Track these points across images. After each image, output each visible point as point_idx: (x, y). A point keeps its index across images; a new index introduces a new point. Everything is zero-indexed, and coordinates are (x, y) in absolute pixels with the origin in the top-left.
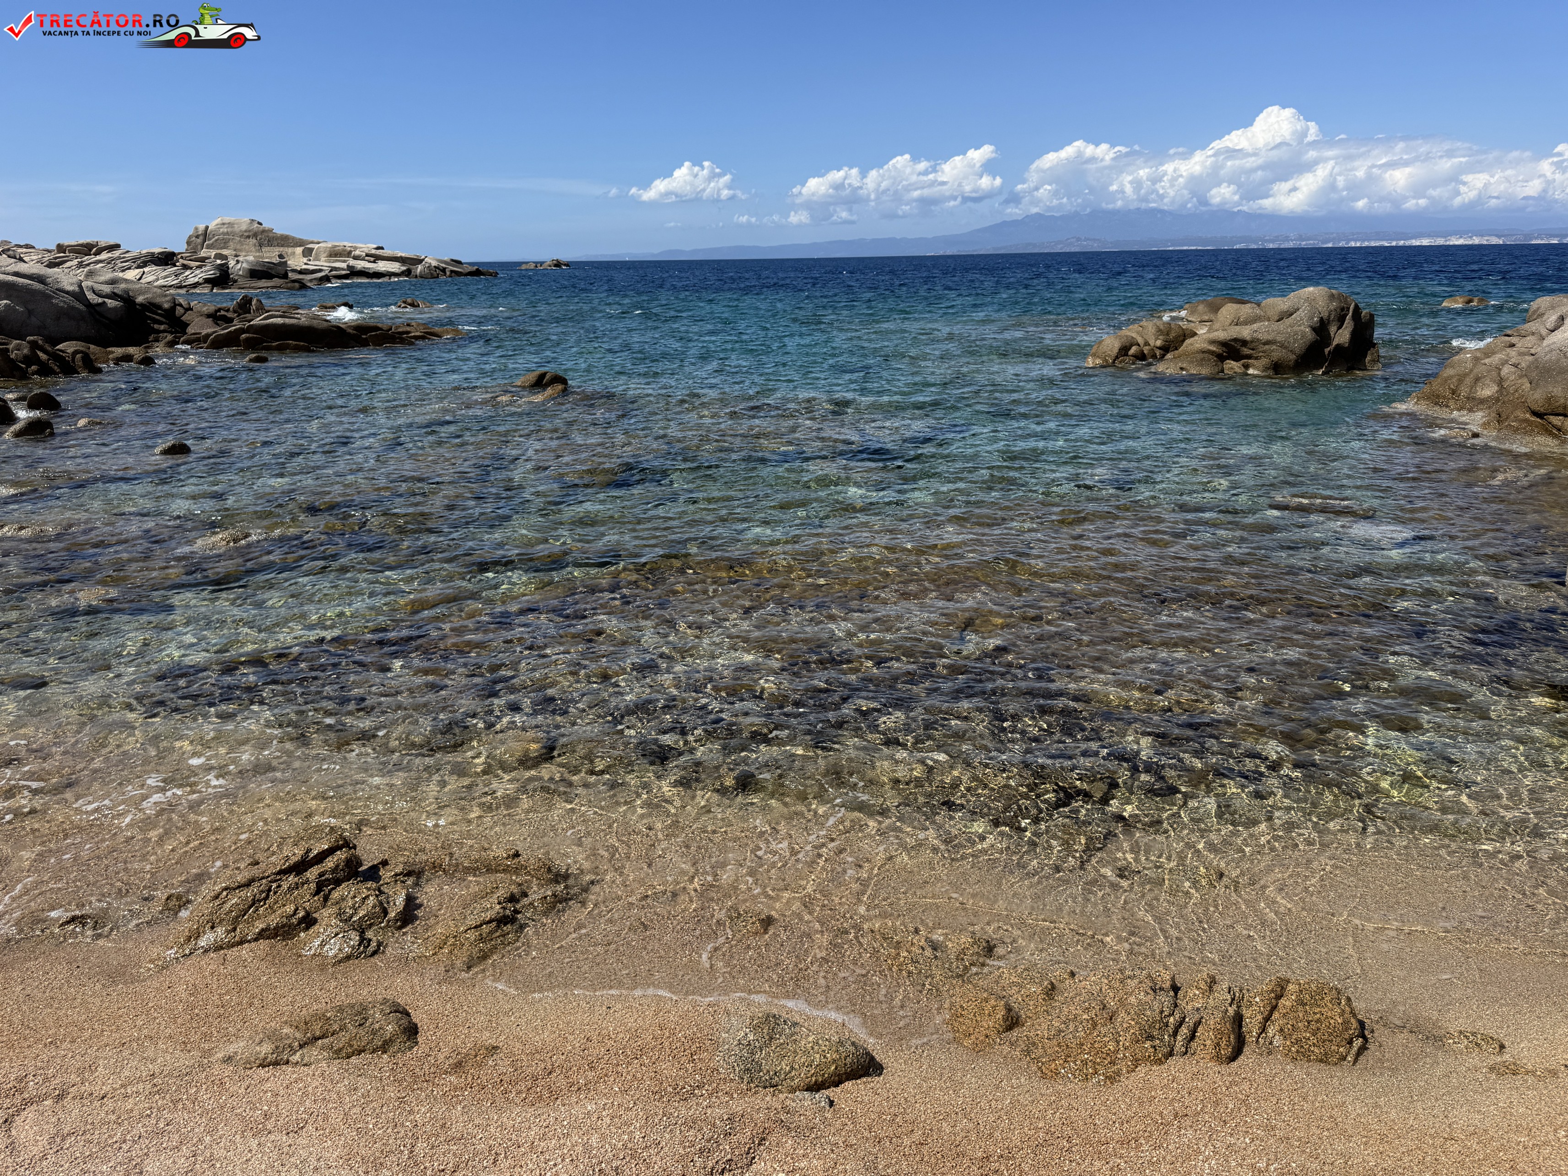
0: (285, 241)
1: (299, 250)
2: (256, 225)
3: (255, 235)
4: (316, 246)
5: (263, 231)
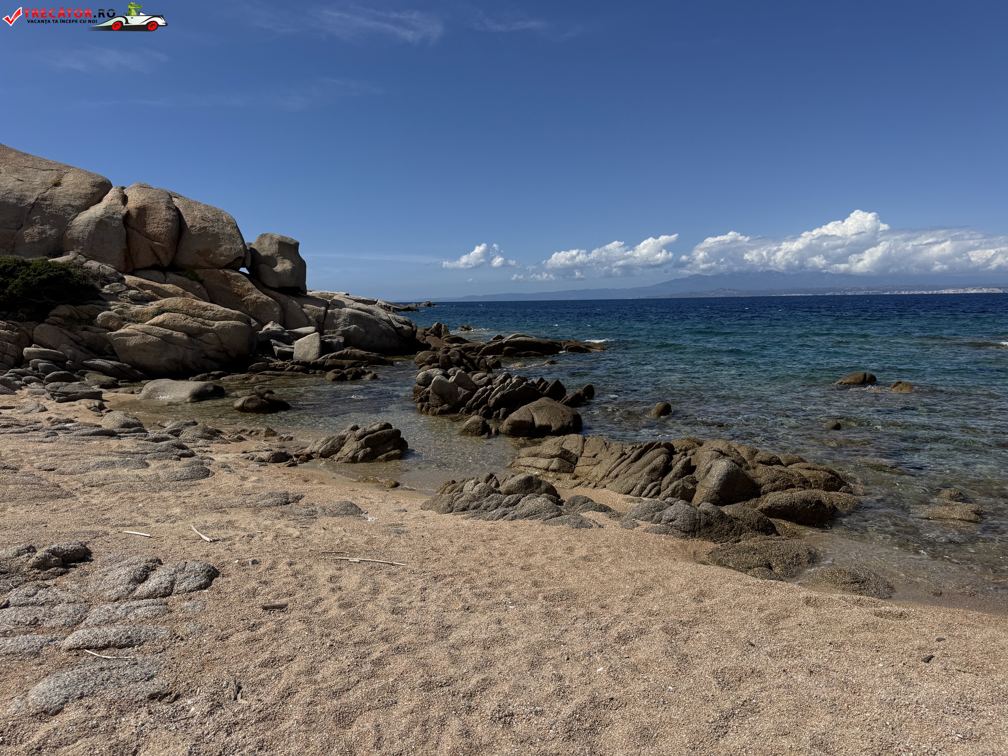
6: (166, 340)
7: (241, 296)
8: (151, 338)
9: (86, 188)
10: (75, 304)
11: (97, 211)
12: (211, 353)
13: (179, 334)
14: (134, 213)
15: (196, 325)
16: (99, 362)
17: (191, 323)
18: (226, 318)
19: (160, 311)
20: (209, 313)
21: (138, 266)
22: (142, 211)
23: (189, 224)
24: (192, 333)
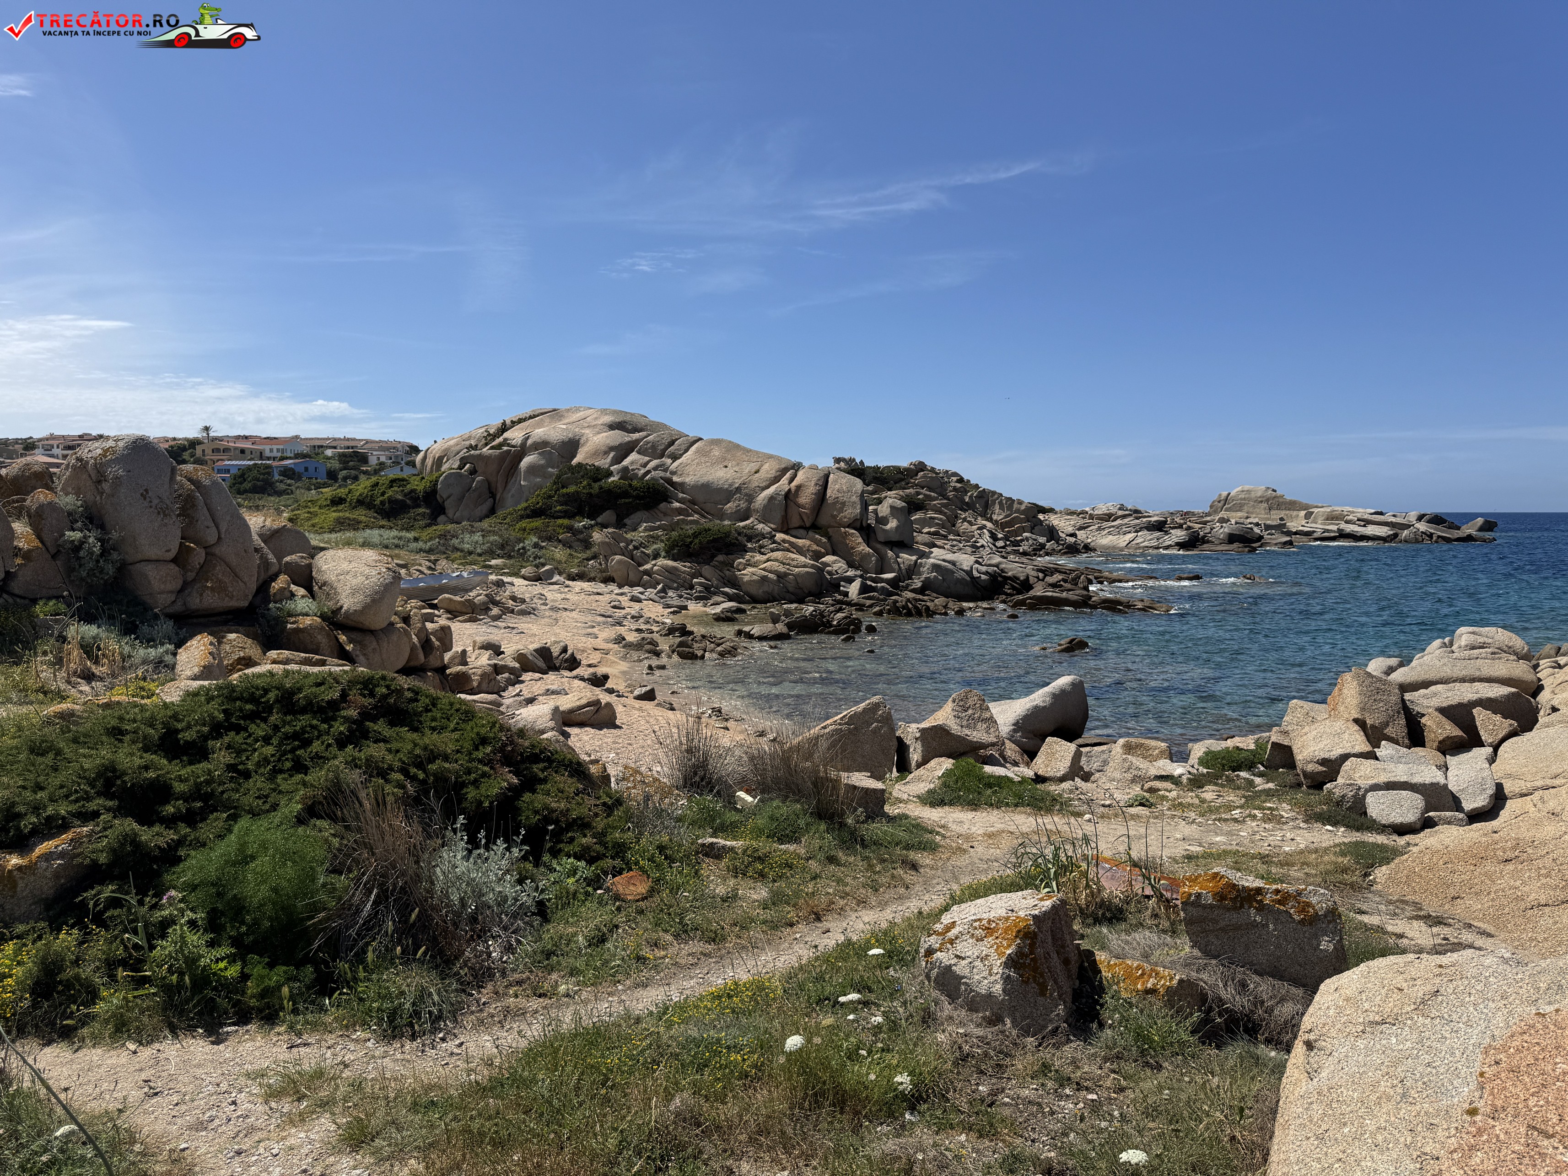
0: (1293, 505)
1: (1303, 513)
2: (1270, 492)
3: (1268, 500)
4: (1316, 510)
5: (1275, 497)
6: (764, 579)
7: (853, 548)
8: (755, 577)
9: (773, 474)
10: (727, 554)
11: (772, 489)
12: (791, 589)
13: (771, 576)
14: (793, 490)
15: (783, 570)
16: (727, 589)
17: (782, 569)
18: (804, 566)
19: (768, 560)
20: (795, 563)
21: (791, 526)
22: (799, 487)
23: (828, 495)
24: (781, 576)
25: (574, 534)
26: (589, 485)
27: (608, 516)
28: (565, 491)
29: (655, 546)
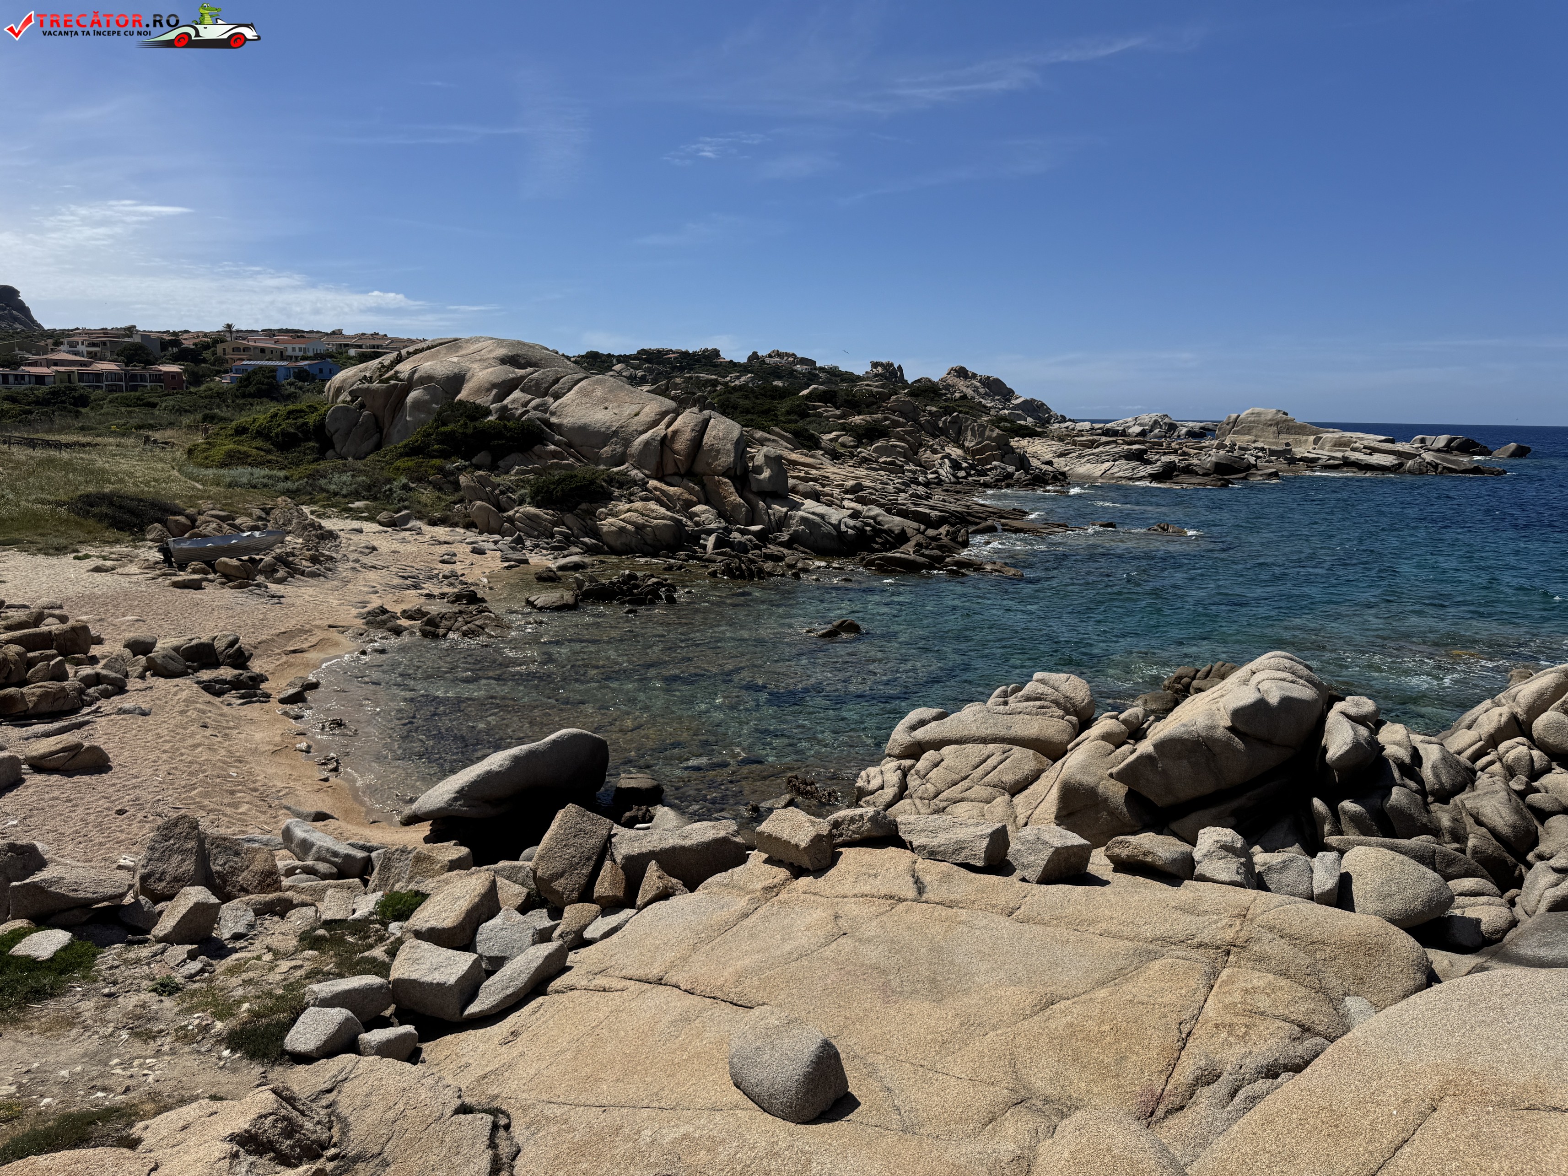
0: (1301, 430)
1: (1312, 438)
2: (1281, 415)
3: (1277, 424)
5: (1286, 420)
6: (622, 530)
7: (725, 498)
8: (613, 528)
9: (652, 417)
10: (591, 503)
11: (649, 434)
12: (649, 541)
13: (629, 527)
14: (669, 437)
15: (642, 521)
16: (586, 540)
18: (663, 518)
19: (629, 510)
20: (655, 514)
21: (666, 473)
23: (705, 442)
24: (639, 528)
25: (445, 476)
26: (466, 424)
27: (482, 457)
28: (443, 429)
29: (523, 491)
